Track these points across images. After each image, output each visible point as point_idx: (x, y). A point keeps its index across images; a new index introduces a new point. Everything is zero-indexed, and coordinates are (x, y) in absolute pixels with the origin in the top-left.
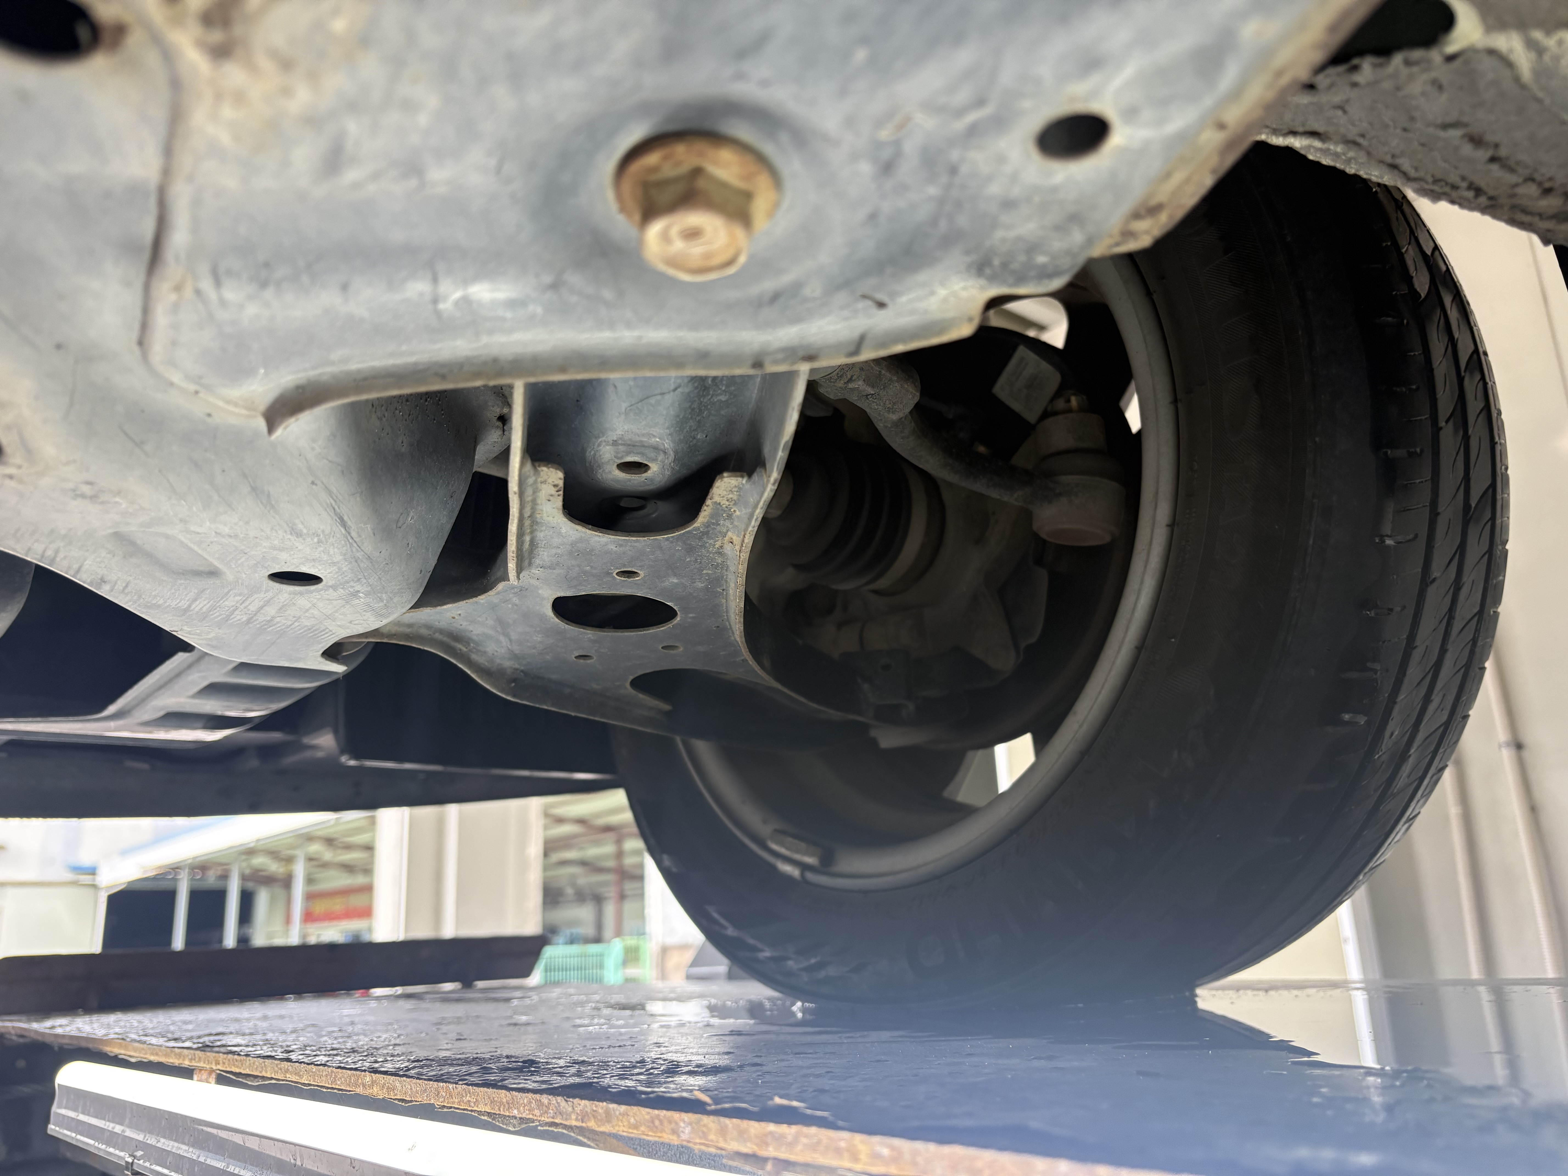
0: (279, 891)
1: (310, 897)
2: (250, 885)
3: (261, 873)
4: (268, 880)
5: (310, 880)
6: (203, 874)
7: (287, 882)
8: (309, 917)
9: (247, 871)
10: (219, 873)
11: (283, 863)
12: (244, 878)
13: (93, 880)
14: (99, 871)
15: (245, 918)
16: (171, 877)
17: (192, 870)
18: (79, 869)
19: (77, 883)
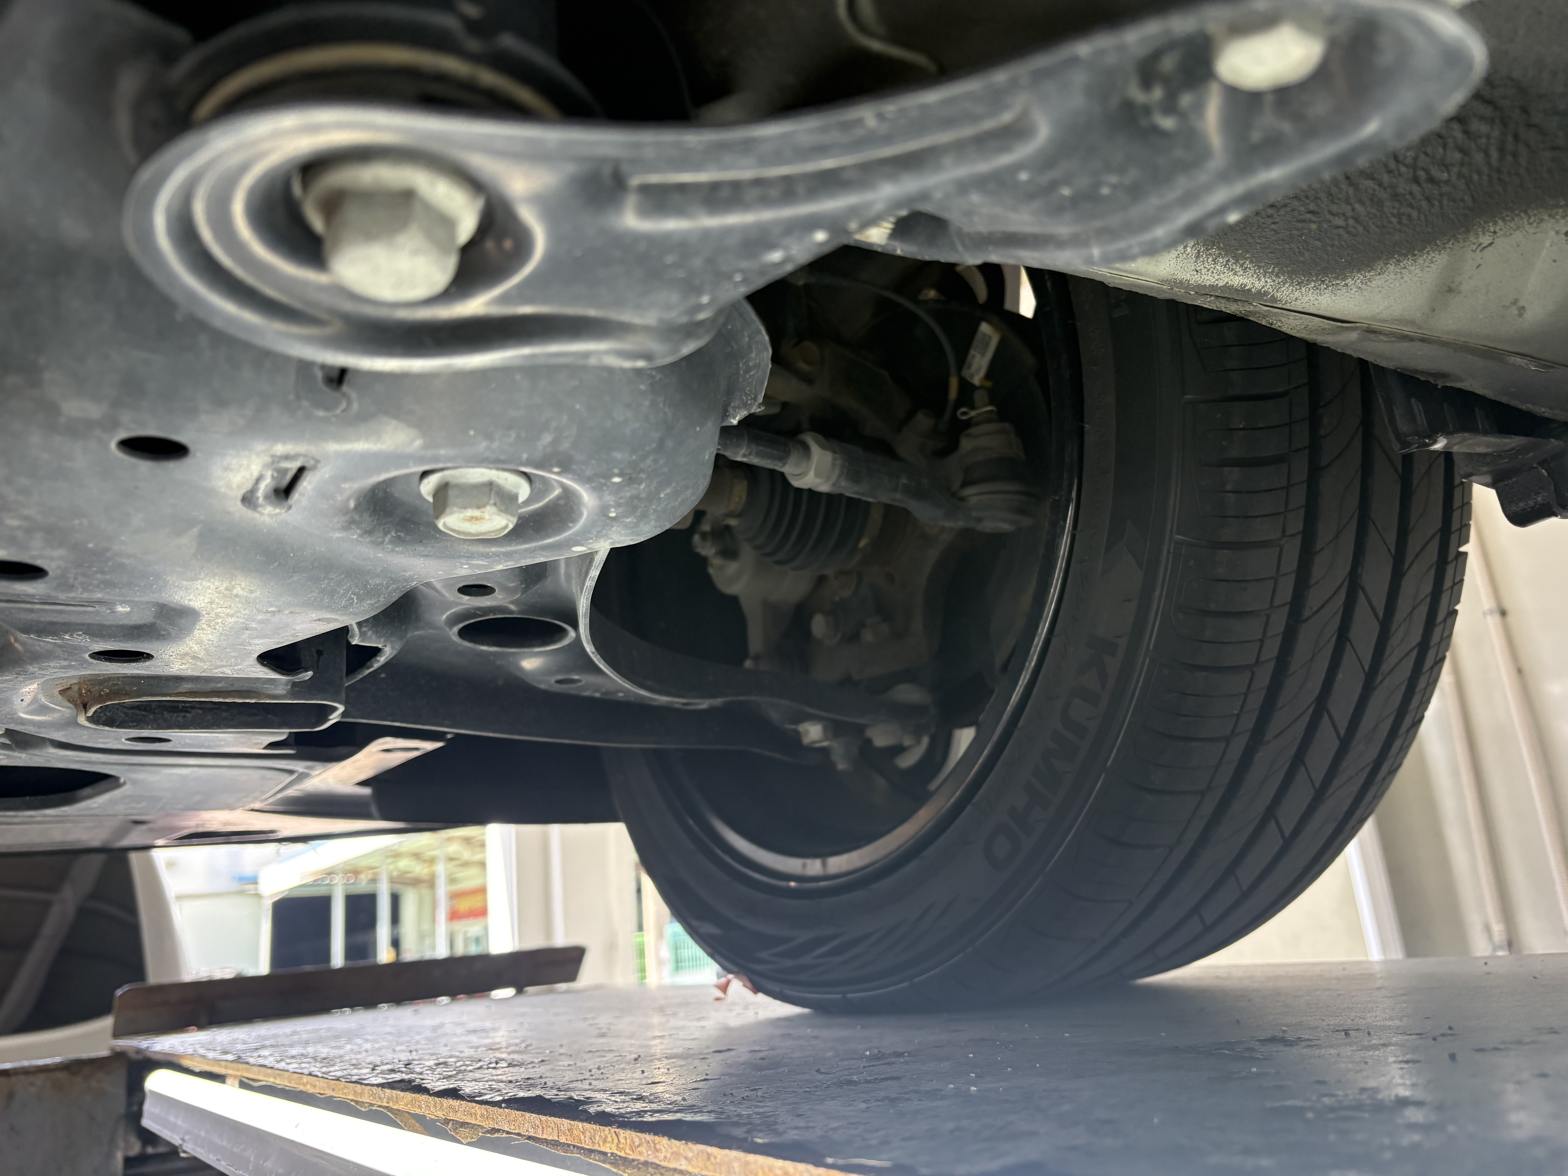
0: (425, 891)
1: (454, 896)
2: (399, 888)
3: (409, 875)
4: (416, 882)
5: (452, 880)
6: (356, 879)
7: (431, 883)
8: (454, 916)
9: (395, 874)
10: (370, 876)
11: (426, 865)
12: (392, 881)
13: (256, 889)
14: (258, 881)
15: (395, 919)
16: (327, 882)
17: (346, 874)
18: (243, 879)
19: (241, 893)
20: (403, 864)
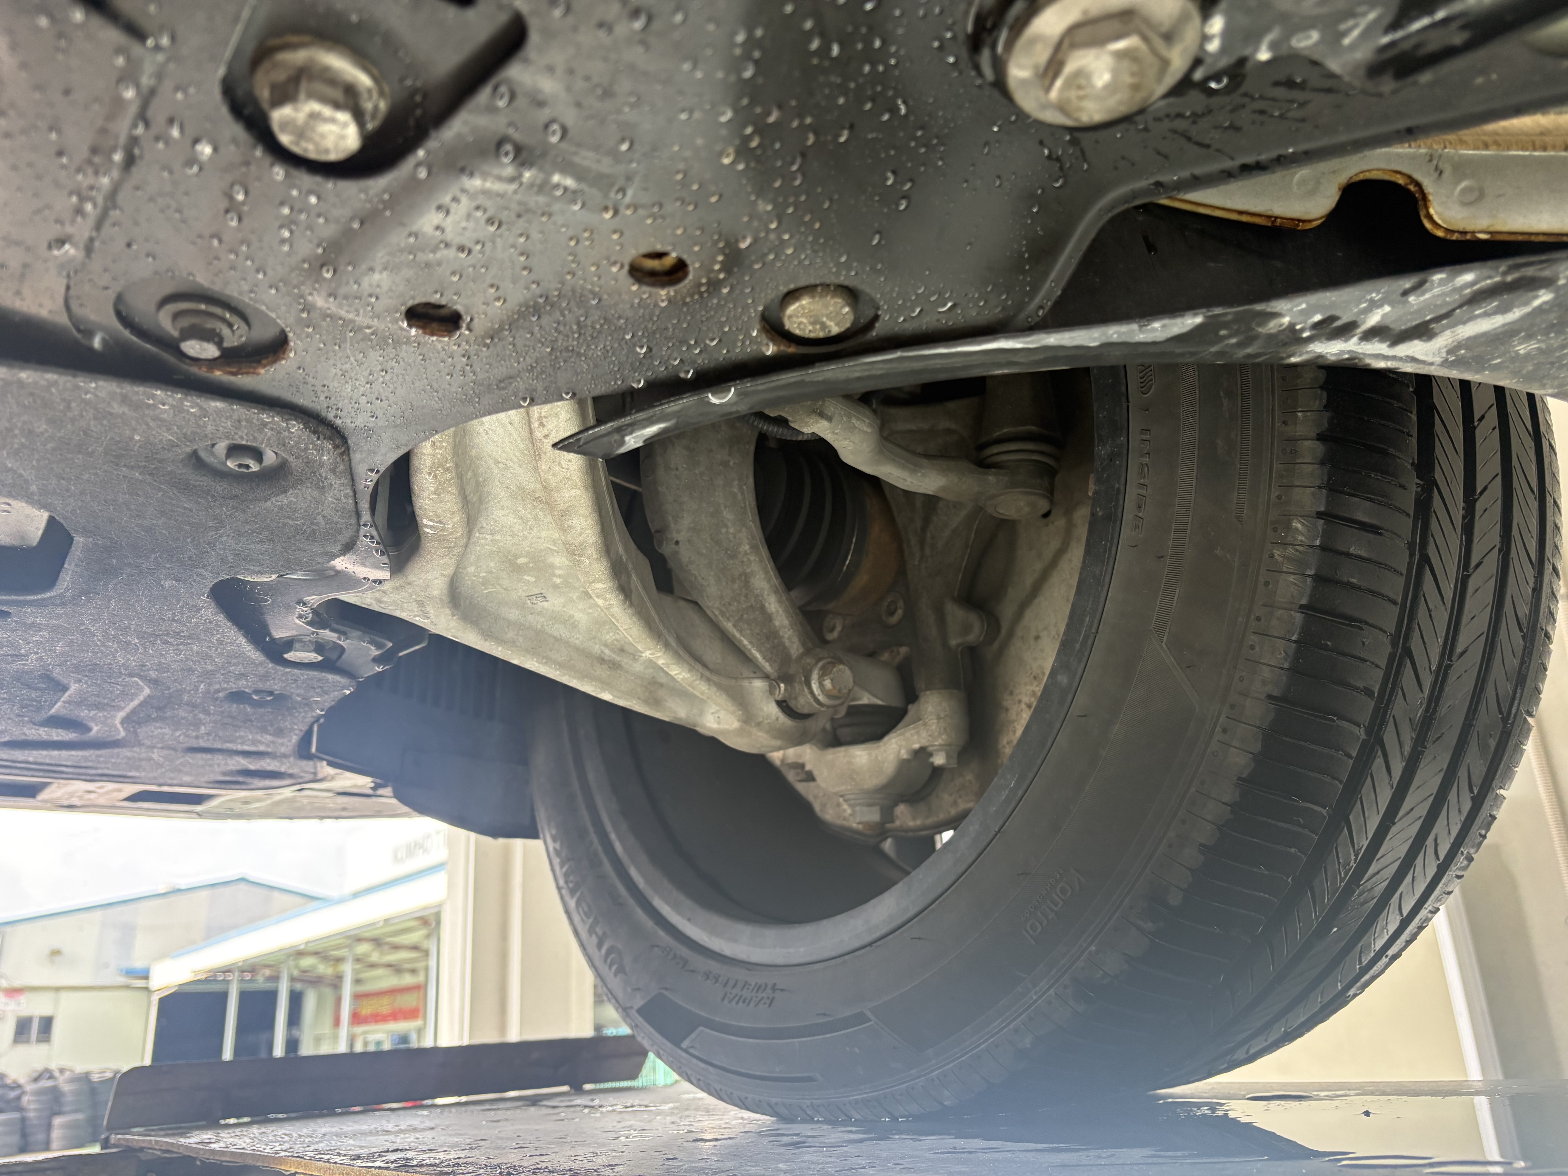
0: (328, 992)
1: (357, 997)
2: (298, 986)
3: (311, 974)
4: (317, 981)
5: (358, 981)
6: (253, 976)
7: (336, 983)
8: (357, 1019)
9: (297, 973)
10: (270, 974)
11: (331, 963)
12: (293, 979)
13: (148, 983)
14: (151, 975)
15: (294, 1018)
16: (221, 978)
17: (243, 972)
18: (131, 973)
19: (128, 987)
20: (307, 962)
